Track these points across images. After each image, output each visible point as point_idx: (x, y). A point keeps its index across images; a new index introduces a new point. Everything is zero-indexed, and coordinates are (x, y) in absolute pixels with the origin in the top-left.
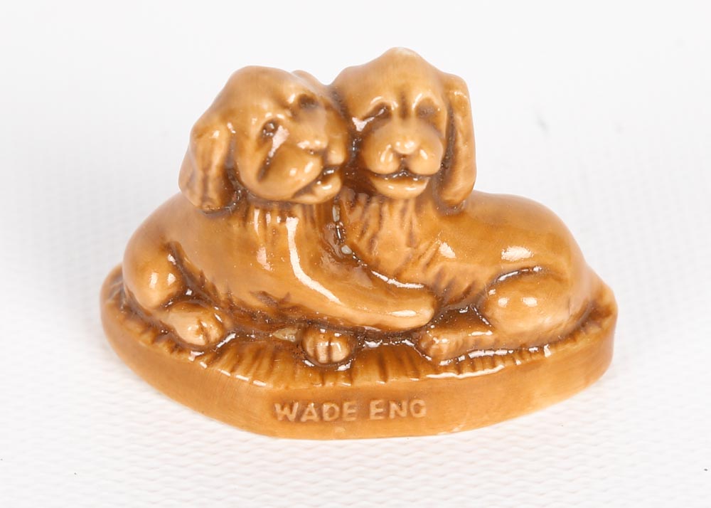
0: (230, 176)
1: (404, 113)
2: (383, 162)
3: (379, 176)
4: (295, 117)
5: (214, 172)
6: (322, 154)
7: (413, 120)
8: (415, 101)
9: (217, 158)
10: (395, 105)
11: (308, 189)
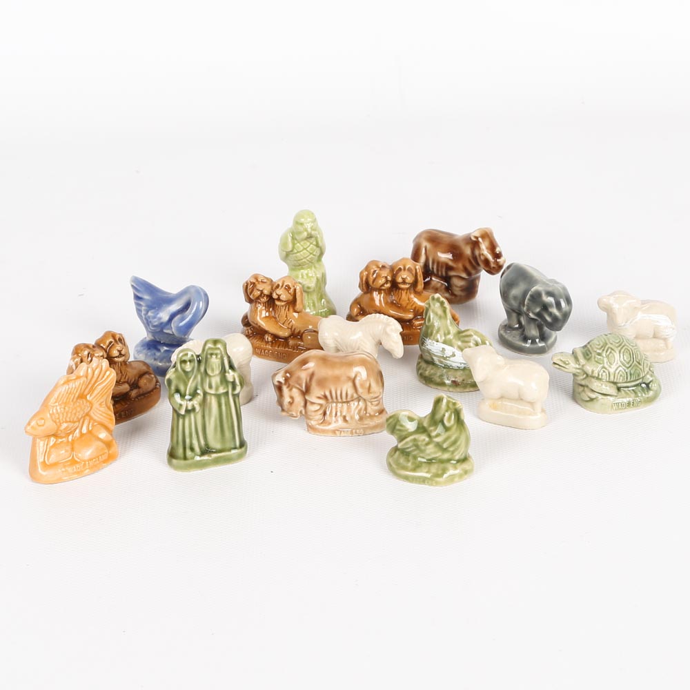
0: (367, 283)
1: (405, 269)
2: (400, 280)
3: (400, 283)
4: (380, 270)
5: (364, 282)
6: (386, 277)
7: (406, 271)
8: (407, 268)
9: (364, 279)
10: (402, 268)
11: (383, 285)
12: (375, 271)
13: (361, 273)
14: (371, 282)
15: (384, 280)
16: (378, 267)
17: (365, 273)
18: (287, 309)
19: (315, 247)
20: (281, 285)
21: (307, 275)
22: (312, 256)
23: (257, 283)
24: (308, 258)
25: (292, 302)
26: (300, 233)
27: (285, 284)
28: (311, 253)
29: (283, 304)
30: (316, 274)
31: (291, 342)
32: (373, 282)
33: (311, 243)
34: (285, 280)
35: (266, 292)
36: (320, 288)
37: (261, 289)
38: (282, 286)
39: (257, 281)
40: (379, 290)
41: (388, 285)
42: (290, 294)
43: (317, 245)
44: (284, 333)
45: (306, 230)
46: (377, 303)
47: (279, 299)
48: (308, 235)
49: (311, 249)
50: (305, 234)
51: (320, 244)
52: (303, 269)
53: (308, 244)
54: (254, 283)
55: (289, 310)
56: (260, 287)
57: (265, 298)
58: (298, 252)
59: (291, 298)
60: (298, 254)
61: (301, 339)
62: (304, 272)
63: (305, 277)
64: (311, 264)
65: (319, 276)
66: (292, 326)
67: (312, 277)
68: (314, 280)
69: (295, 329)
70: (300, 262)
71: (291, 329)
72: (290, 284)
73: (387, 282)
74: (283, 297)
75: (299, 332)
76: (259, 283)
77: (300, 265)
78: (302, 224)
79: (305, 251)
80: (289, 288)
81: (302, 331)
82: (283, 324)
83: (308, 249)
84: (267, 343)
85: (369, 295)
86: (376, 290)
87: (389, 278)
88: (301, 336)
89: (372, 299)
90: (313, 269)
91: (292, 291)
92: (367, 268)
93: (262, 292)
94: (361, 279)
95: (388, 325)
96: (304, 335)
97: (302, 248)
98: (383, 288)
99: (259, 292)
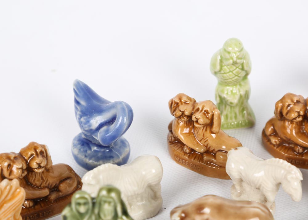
12: (289, 105)
13: (277, 104)
14: (284, 113)
15: (296, 114)
16: (292, 101)
17: (280, 105)
18: (204, 130)
19: (240, 71)
20: (200, 109)
21: (232, 91)
22: (236, 77)
23: (180, 103)
24: (233, 79)
25: (210, 125)
26: (227, 59)
27: (204, 110)
28: (236, 76)
29: (200, 126)
30: (239, 91)
31: (205, 158)
32: (287, 114)
33: (237, 68)
34: (205, 105)
35: (187, 113)
36: (242, 103)
37: (183, 110)
38: (202, 110)
39: (181, 101)
40: (292, 121)
41: (300, 119)
42: (208, 118)
43: (243, 69)
44: (200, 149)
45: (232, 58)
46: (289, 131)
47: (197, 122)
48: (233, 62)
49: (237, 72)
50: (231, 61)
51: (246, 68)
52: (229, 86)
53: (235, 68)
54: (177, 103)
55: (206, 130)
56: (182, 108)
57: (186, 118)
58: (225, 73)
59: (208, 121)
60: (225, 75)
61: (214, 156)
62: (229, 88)
63: (230, 93)
64: (236, 83)
65: (243, 93)
66: (207, 145)
67: (236, 93)
68: (237, 97)
69: (210, 147)
70: (226, 81)
71: (206, 147)
72: (209, 110)
73: (299, 116)
74: (201, 121)
75: (214, 150)
76: (182, 104)
77: (226, 83)
78: (229, 53)
79: (231, 73)
80: (208, 113)
81: (216, 150)
82: (200, 141)
83: (234, 72)
84: (185, 153)
85: (282, 122)
86: (288, 120)
87: (302, 113)
88: (215, 154)
89: (284, 128)
90: (238, 86)
91: (210, 115)
92: (282, 100)
93: (183, 113)
94: (277, 108)
95: (289, 172)
96: (217, 153)
97: (228, 71)
98: (295, 120)
99: (181, 113)
